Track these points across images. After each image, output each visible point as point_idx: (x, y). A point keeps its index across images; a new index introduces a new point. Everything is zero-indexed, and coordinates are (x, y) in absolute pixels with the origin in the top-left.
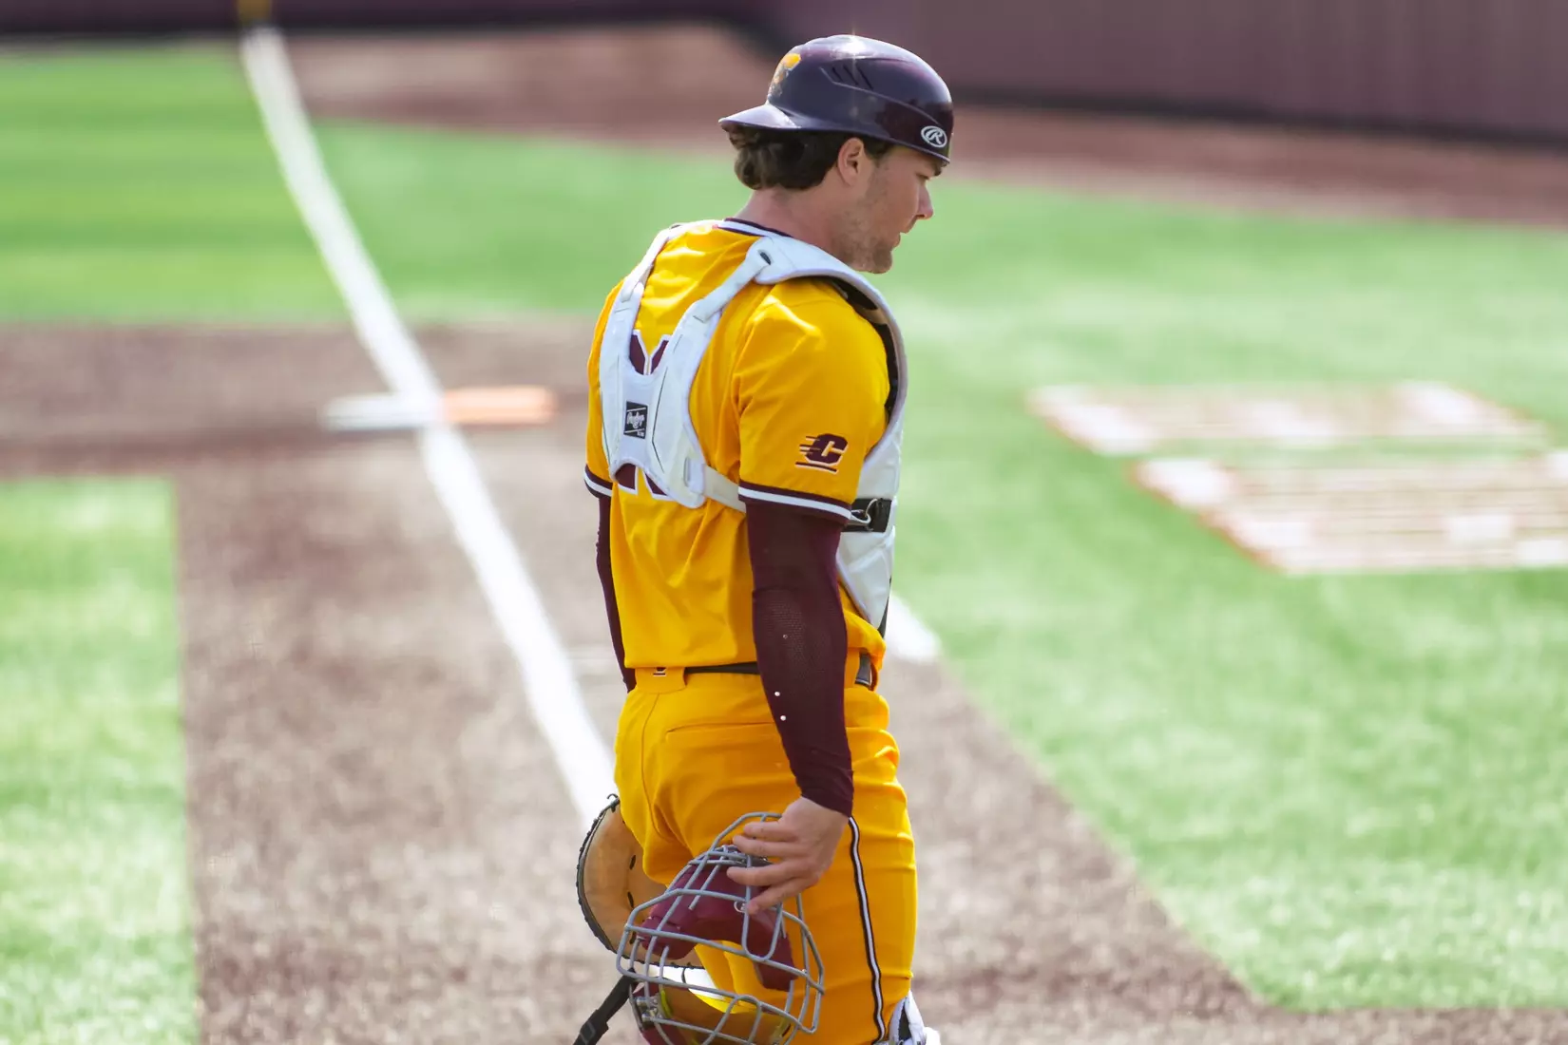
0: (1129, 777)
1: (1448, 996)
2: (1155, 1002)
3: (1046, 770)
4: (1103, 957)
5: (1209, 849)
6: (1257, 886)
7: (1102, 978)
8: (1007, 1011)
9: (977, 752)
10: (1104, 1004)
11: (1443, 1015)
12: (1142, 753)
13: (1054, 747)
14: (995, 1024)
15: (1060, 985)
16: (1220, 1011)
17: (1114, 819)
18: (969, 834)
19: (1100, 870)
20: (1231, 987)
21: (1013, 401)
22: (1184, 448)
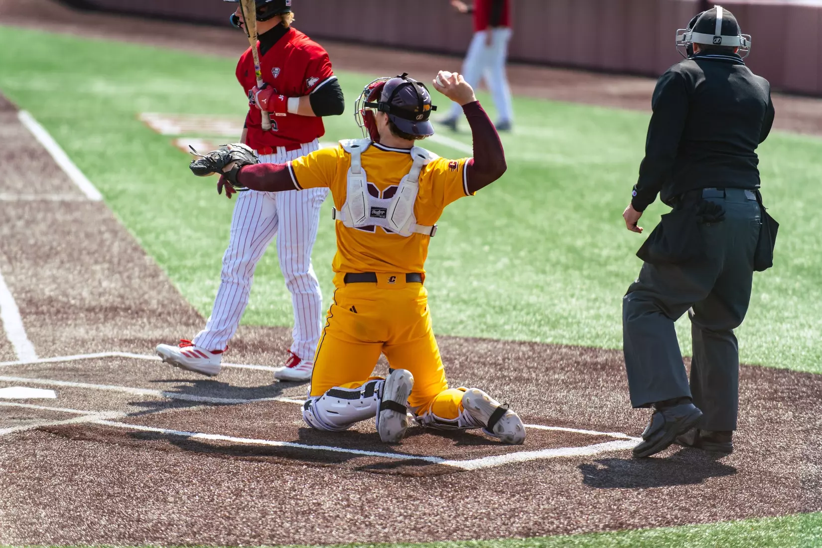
0: (166, 244)
1: (271, 322)
2: (170, 319)
3: (139, 240)
4: (154, 304)
5: (194, 270)
6: (208, 283)
7: (153, 312)
8: (119, 321)
9: (115, 233)
10: (153, 320)
11: (270, 328)
12: (171, 236)
13: (141, 233)
14: (116, 325)
15: (138, 312)
16: (193, 324)
17: (160, 258)
18: (110, 262)
19: (155, 275)
20: (198, 316)
21: (134, 116)
22: (193, 135)
